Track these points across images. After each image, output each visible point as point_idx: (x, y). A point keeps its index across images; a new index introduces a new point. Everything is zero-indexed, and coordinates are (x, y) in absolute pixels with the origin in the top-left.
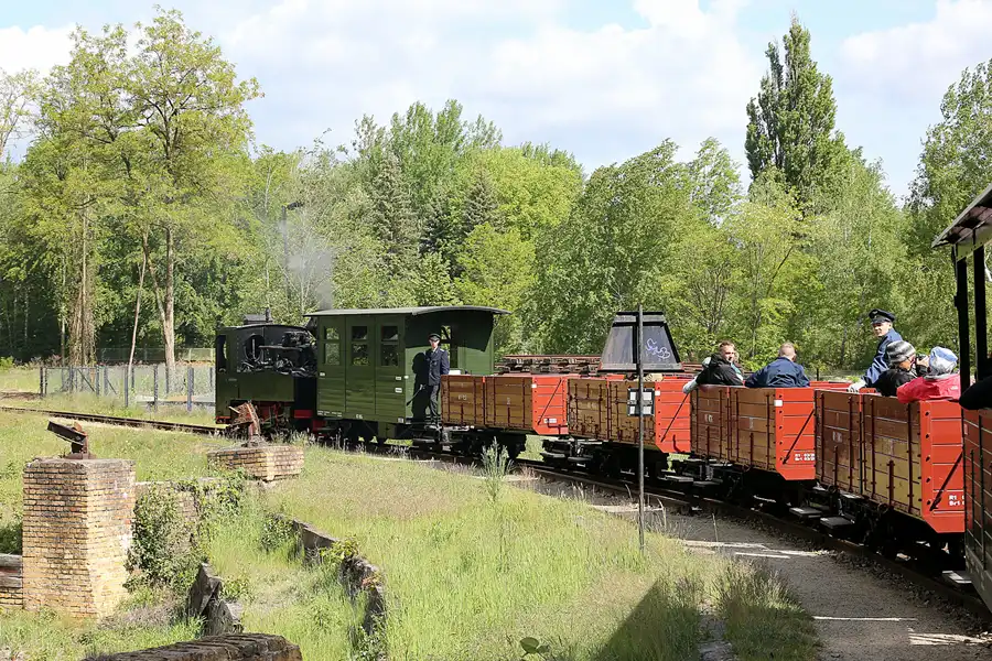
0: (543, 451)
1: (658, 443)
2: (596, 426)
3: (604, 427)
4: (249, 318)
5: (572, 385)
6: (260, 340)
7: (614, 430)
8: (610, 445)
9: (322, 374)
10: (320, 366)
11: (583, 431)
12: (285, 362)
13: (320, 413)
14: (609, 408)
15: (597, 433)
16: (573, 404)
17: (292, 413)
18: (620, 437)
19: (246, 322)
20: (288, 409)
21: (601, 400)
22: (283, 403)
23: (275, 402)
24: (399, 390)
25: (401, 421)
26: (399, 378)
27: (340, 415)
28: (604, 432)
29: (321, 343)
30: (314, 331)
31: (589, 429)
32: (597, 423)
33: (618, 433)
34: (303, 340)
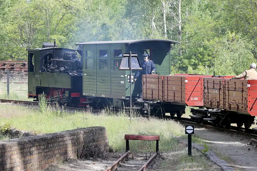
0: (191, 114)
1: (249, 111)
2: (218, 102)
3: (222, 102)
4: (45, 44)
5: (206, 81)
6: (51, 56)
7: (227, 104)
8: (224, 112)
9: (85, 74)
10: (84, 70)
11: (211, 104)
12: (65, 67)
13: (84, 94)
14: (224, 93)
15: (218, 106)
16: (206, 91)
17: (70, 94)
18: (230, 108)
19: (44, 47)
20: (67, 92)
21: (220, 89)
22: (64, 89)
23: (61, 88)
24: (122, 82)
25: (123, 98)
26: (122, 76)
27: (94, 95)
28: (222, 105)
29: (84, 58)
30: (80, 52)
31: (214, 104)
32: (219, 101)
33: (229, 106)
34: (74, 56)
